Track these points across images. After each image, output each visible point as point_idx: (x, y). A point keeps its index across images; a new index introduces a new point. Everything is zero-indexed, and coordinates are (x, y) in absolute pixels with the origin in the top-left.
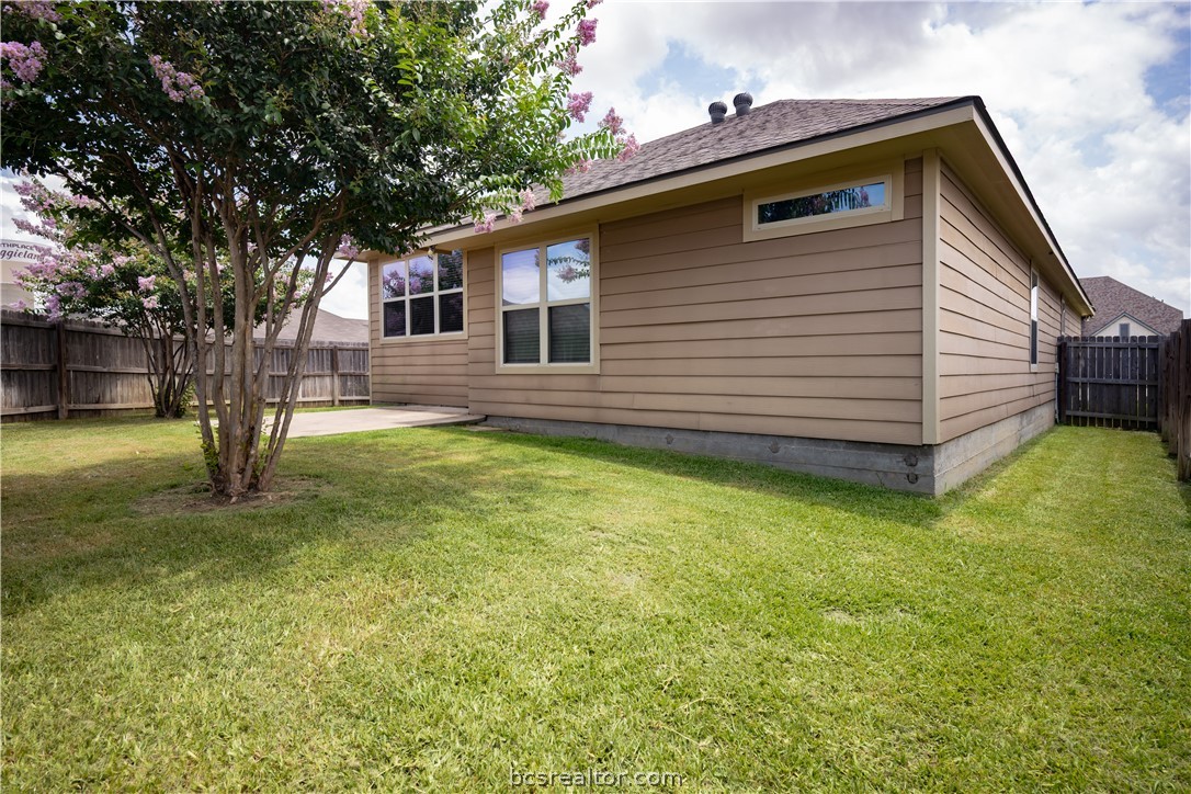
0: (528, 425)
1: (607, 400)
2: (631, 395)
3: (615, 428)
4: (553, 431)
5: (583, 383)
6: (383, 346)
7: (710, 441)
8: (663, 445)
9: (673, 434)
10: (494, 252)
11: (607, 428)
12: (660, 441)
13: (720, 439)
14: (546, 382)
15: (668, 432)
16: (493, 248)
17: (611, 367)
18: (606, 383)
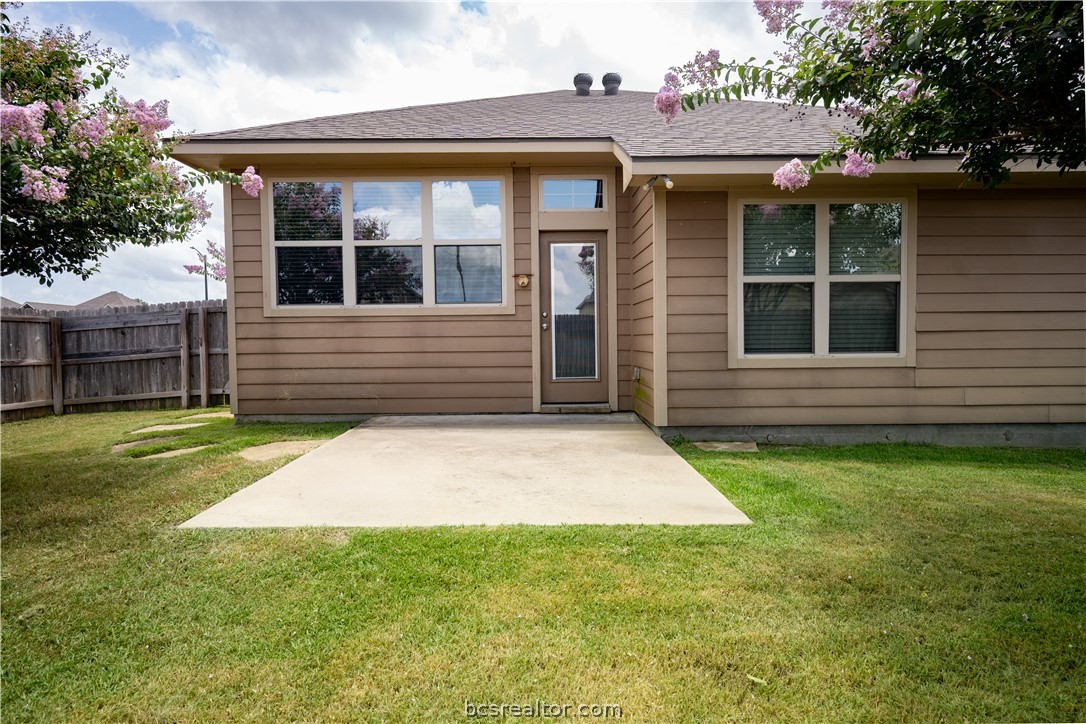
0: (788, 435)
1: (924, 396)
2: (962, 389)
3: (935, 430)
4: (832, 438)
5: (888, 378)
6: (273, 321)
7: (1057, 433)
8: (1002, 442)
9: (1012, 430)
10: (726, 202)
11: (922, 430)
12: (998, 438)
13: (1069, 430)
14: (823, 378)
15: (1008, 428)
16: (725, 194)
17: (930, 358)
18: (923, 378)
